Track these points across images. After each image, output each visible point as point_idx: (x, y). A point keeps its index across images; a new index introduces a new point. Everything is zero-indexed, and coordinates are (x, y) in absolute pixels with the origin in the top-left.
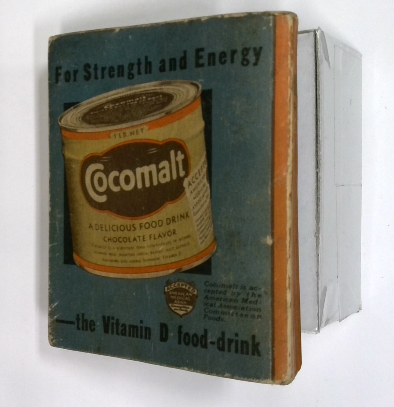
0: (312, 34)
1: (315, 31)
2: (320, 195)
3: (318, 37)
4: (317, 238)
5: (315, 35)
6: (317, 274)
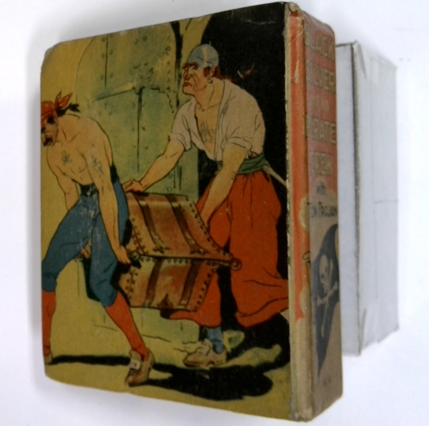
0: (349, 47)
1: (352, 45)
2: (359, 213)
3: (355, 51)
4: (357, 257)
5: (352, 49)
6: (358, 295)
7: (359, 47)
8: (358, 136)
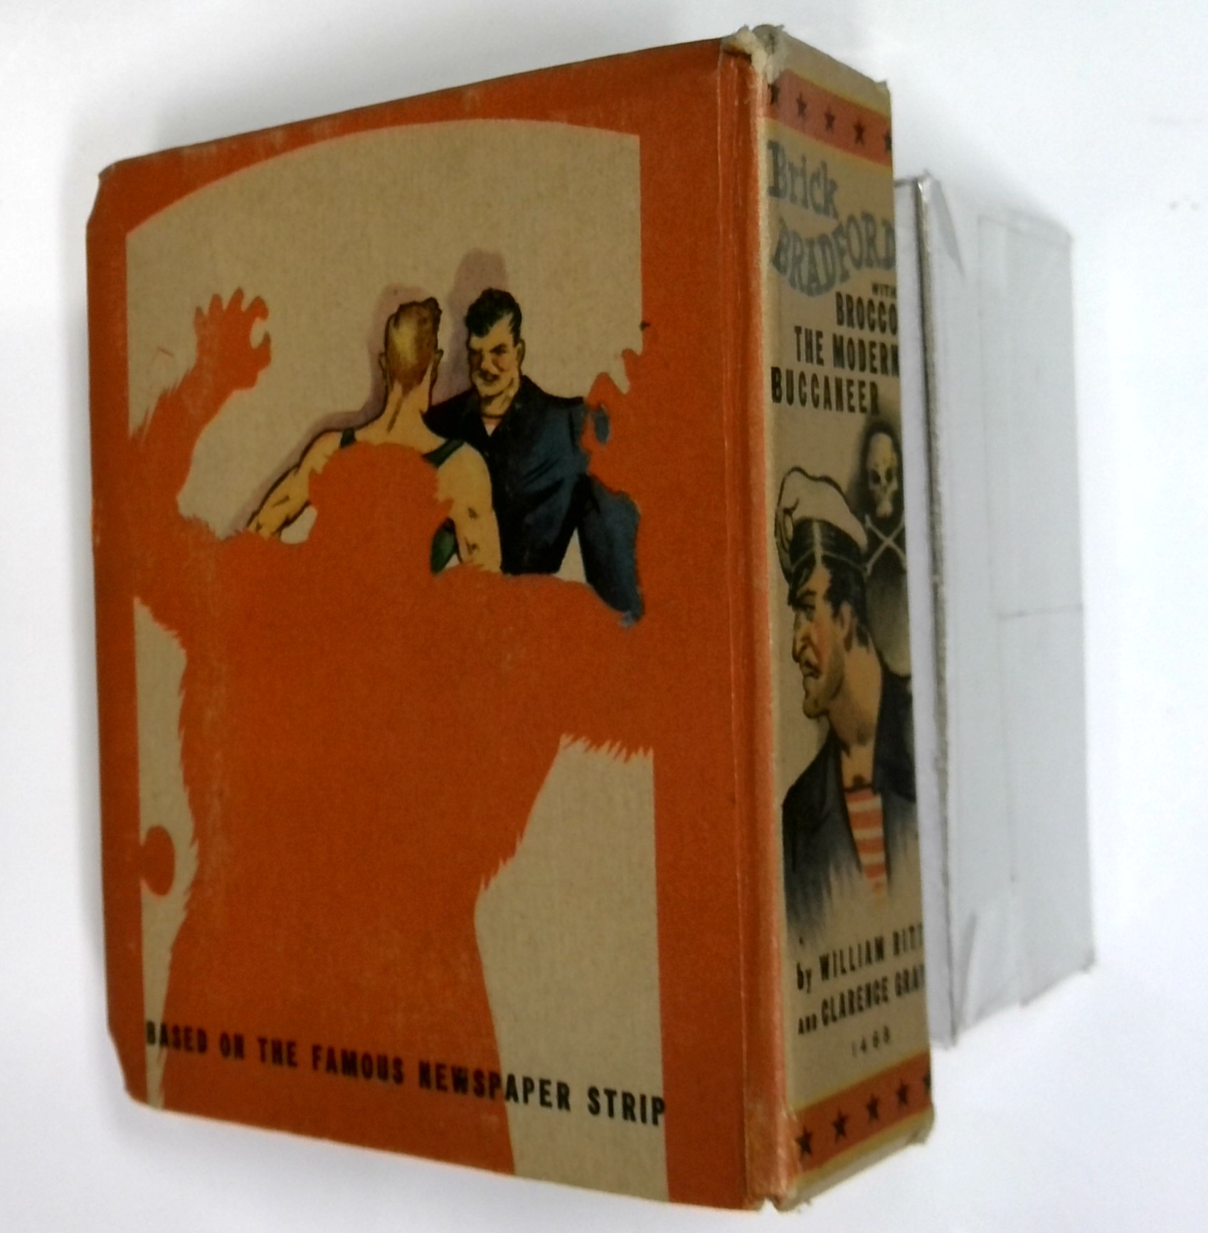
0: (907, 190)
1: (915, 183)
2: (944, 649)
3: (925, 198)
4: (942, 773)
5: (917, 195)
6: (946, 878)
7: (937, 186)
8: (936, 436)
